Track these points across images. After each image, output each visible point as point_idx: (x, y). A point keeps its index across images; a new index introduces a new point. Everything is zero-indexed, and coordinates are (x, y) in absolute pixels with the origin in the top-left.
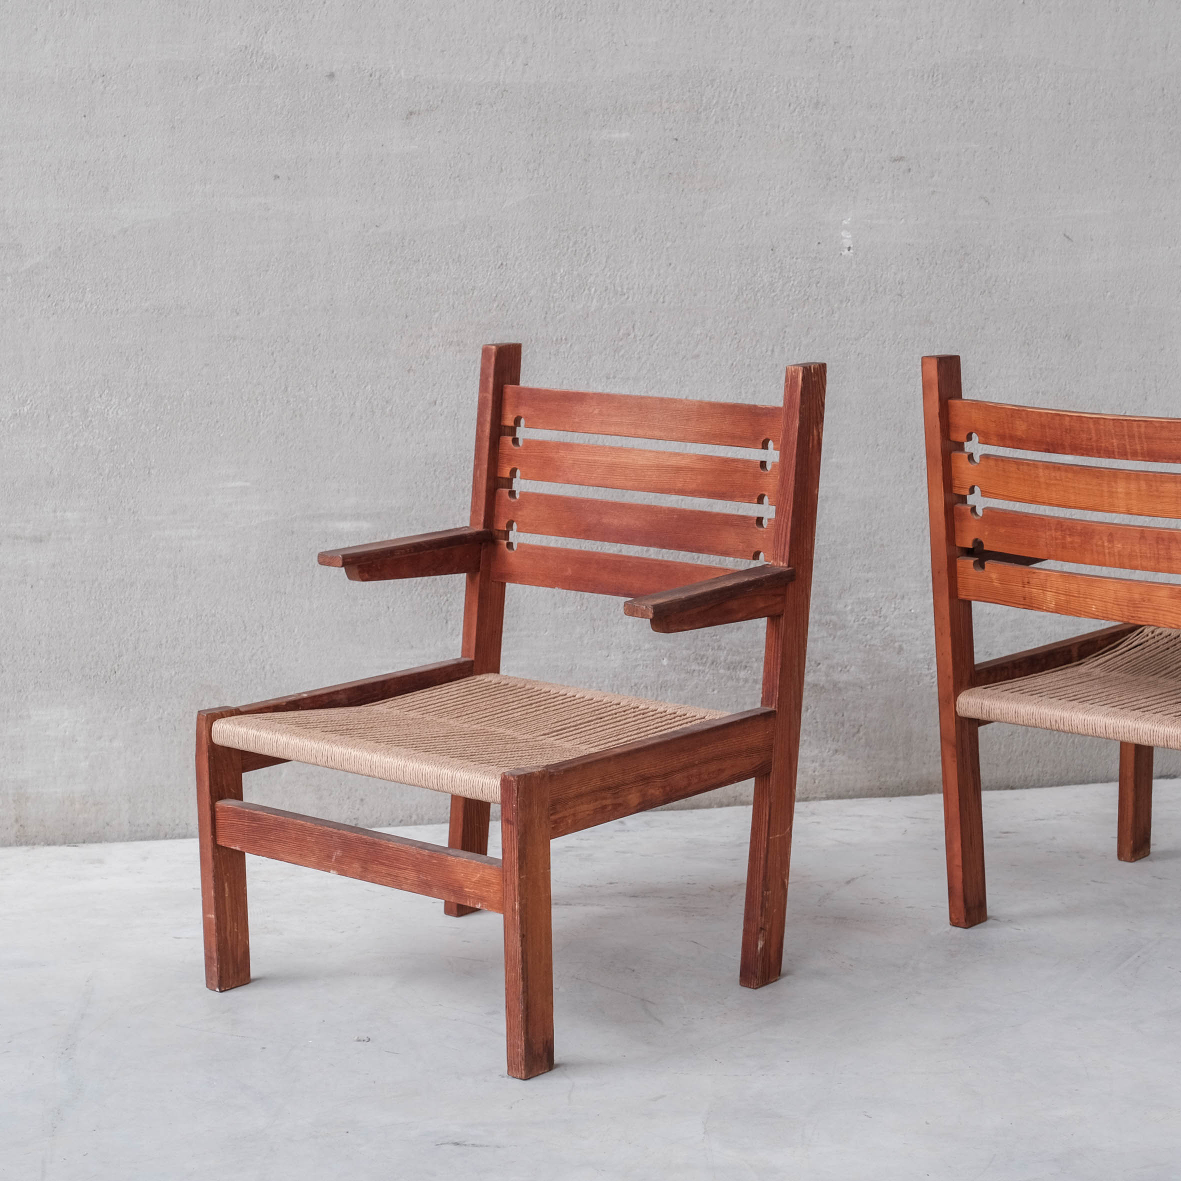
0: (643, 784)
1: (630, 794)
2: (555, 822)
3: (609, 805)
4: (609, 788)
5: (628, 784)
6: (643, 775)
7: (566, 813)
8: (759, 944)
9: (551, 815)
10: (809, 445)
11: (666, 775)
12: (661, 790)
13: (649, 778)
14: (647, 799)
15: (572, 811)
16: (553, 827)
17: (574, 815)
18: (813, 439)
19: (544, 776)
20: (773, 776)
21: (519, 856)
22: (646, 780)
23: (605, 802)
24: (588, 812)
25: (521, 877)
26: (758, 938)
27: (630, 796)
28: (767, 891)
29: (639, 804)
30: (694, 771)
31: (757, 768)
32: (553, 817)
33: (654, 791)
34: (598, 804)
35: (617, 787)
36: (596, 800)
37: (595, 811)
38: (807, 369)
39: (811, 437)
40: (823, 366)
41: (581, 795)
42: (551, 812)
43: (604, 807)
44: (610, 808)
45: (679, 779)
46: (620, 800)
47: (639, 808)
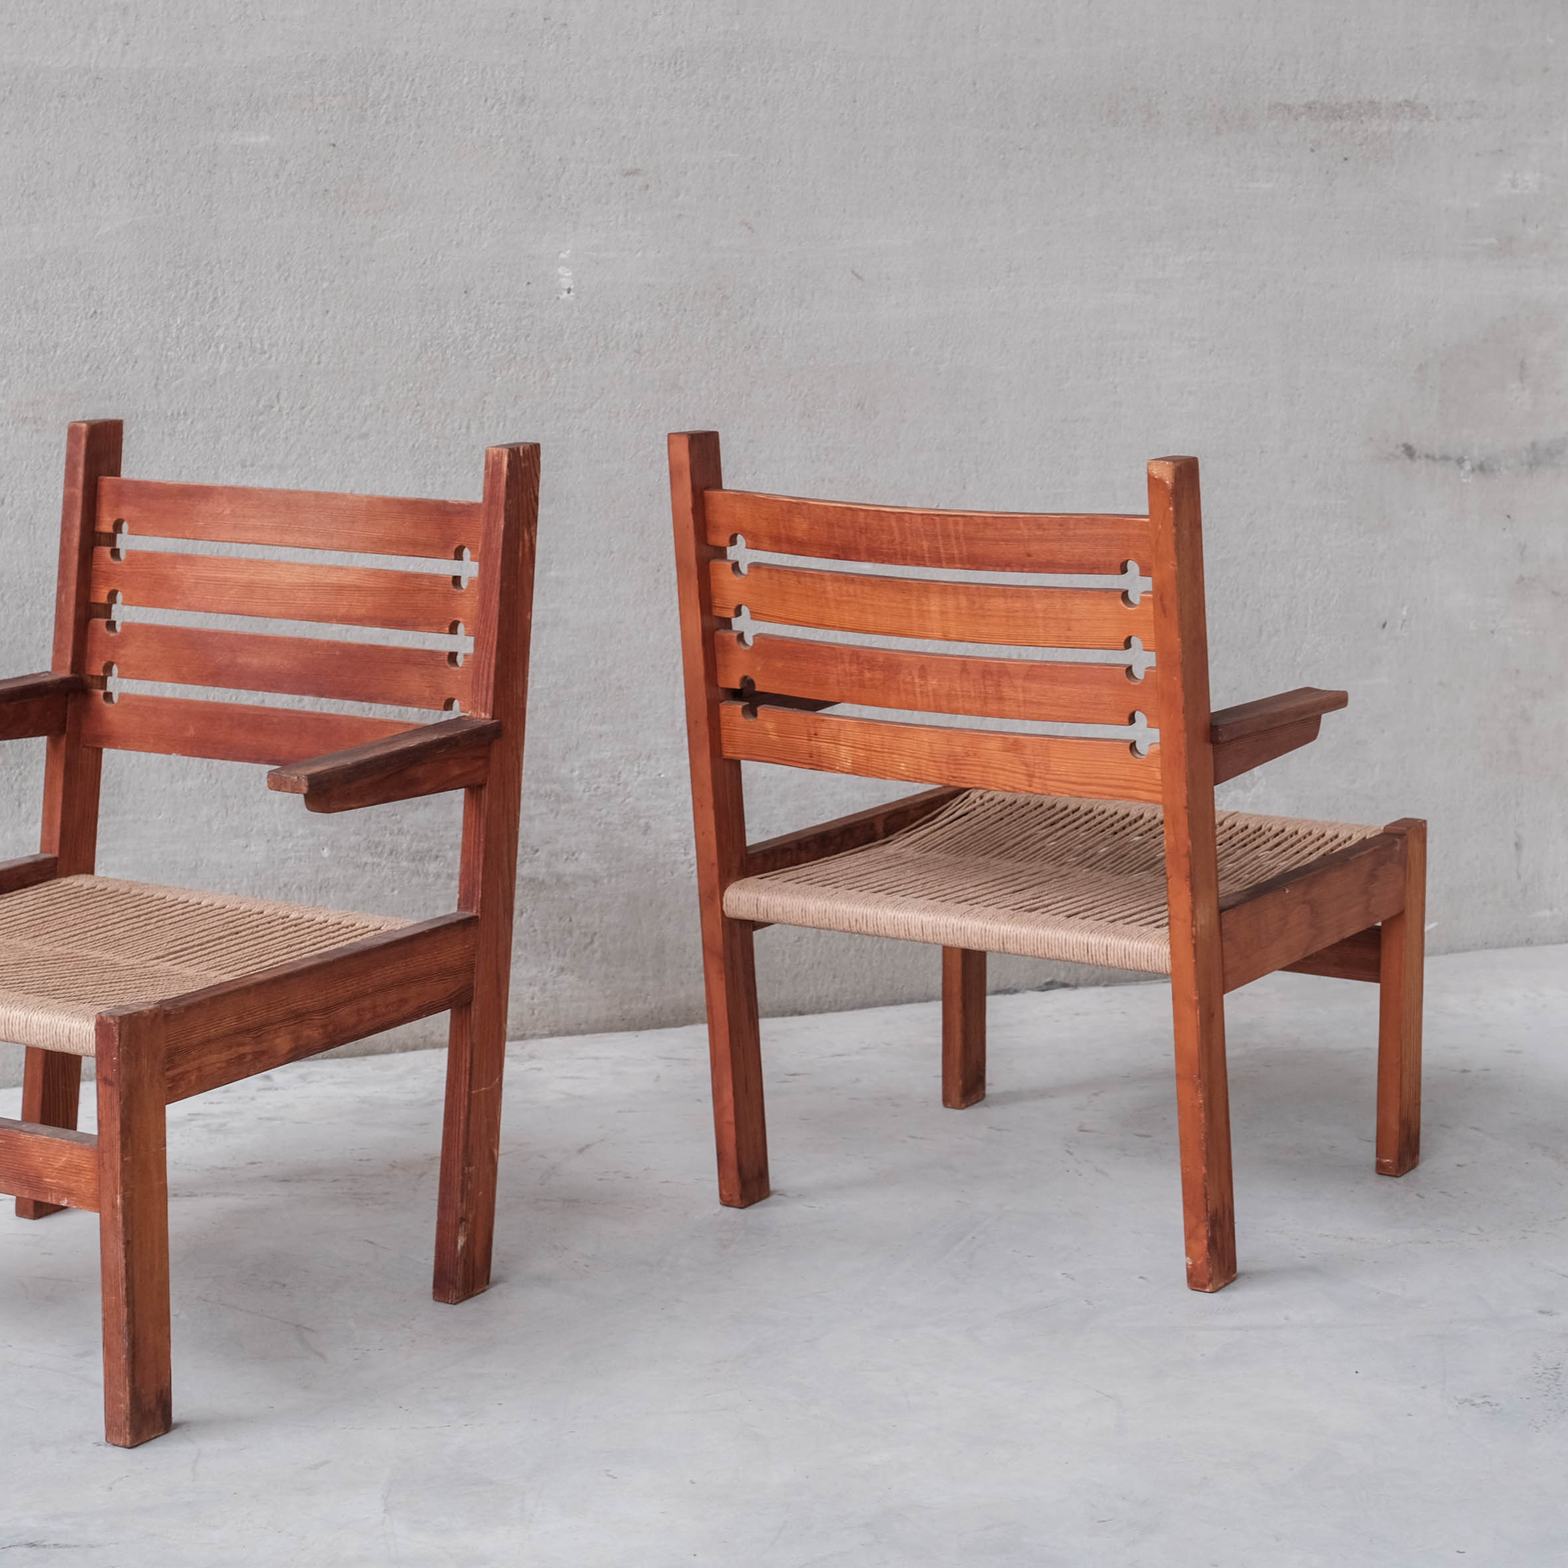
0: (295, 1024)
1: (277, 1037)
2: (173, 1079)
3: (248, 1053)
4: (248, 1030)
5: (273, 1024)
6: (296, 1011)
7: (186, 1067)
8: (459, 1241)
9: (168, 1070)
10: (518, 553)
11: (327, 1010)
12: (321, 1031)
13: (305, 1014)
14: (301, 1044)
15: (196, 1064)
16: (169, 1089)
17: (199, 1069)
18: (524, 546)
19: (156, 1015)
20: (476, 1008)
21: (121, 1129)
22: (299, 1017)
23: (242, 1050)
24: (218, 1065)
25: (125, 1159)
26: (458, 1232)
27: (278, 1041)
28: (469, 1166)
29: (290, 1051)
30: (367, 1003)
31: (453, 996)
32: (170, 1074)
33: (312, 1033)
34: (233, 1052)
35: (259, 1028)
36: (230, 1048)
37: (229, 1062)
38: (513, 451)
39: (521, 543)
40: (536, 447)
41: (208, 1041)
42: (167, 1066)
43: (241, 1057)
44: (249, 1057)
45: (345, 1015)
46: (264, 1046)
47: (289, 1056)
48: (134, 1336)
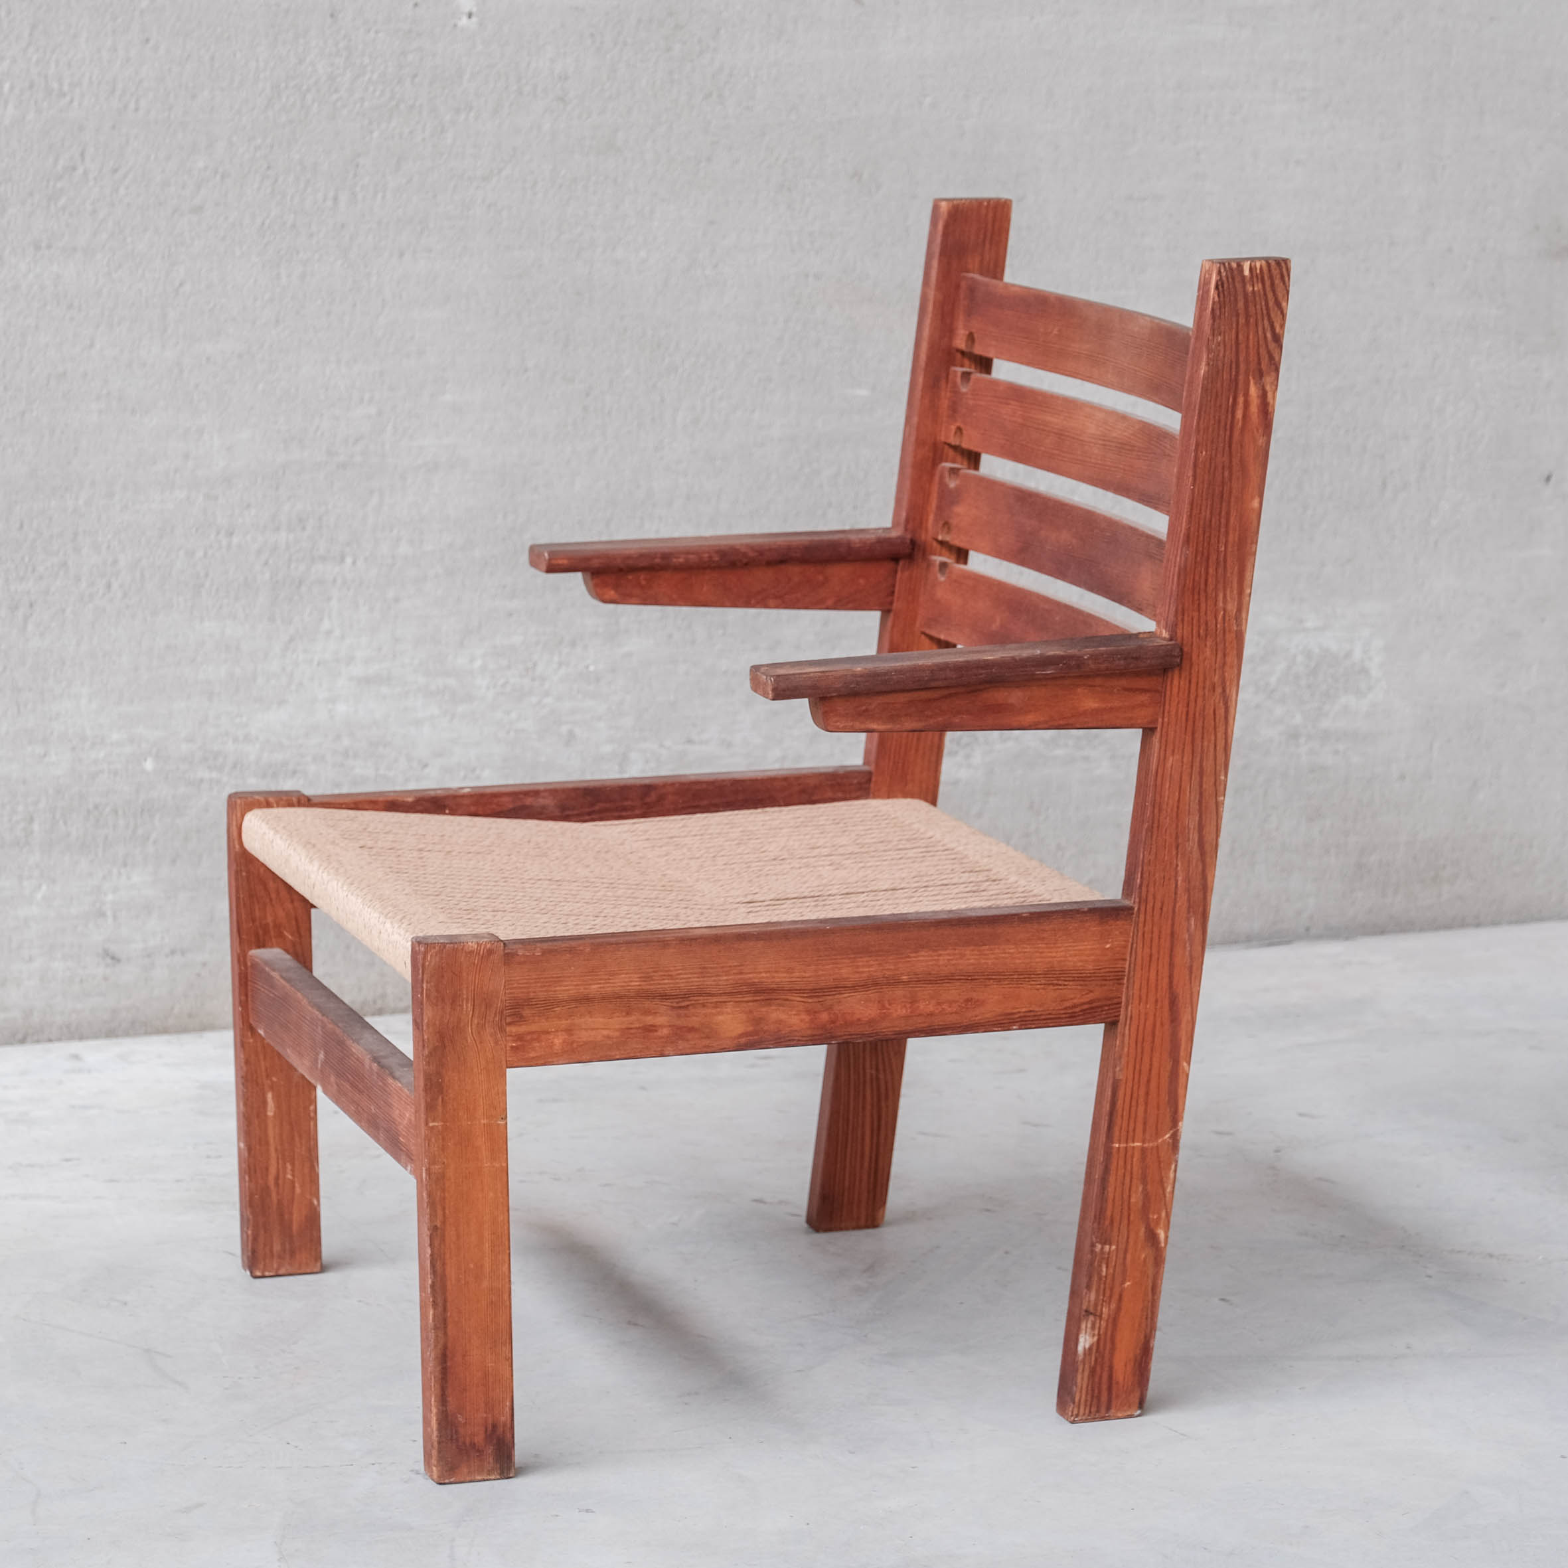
0: (755, 1001)
1: (719, 1013)
2: (519, 1037)
3: (662, 1026)
4: (664, 997)
5: (713, 995)
6: (754, 984)
7: (548, 1026)
8: (1081, 1340)
9: (510, 1024)
10: (1233, 413)
11: (815, 992)
12: (804, 1016)
13: (773, 990)
14: (766, 1028)
15: (564, 1023)
16: (512, 1047)
17: (569, 1031)
18: (1247, 404)
19: (490, 952)
21: (426, 1085)
22: (765, 994)
23: (650, 1020)
24: (605, 1032)
26: (1079, 1329)
27: (720, 1018)
28: (1104, 1243)
29: (741, 1036)
30: (900, 992)
31: (1077, 1010)
32: (513, 1029)
33: (788, 1016)
34: (635, 1020)
35: (686, 996)
36: (628, 1014)
37: (626, 1031)
39: (1241, 400)
41: (585, 1001)
42: (509, 1020)
43: (650, 1029)
44: (665, 1031)
45: (855, 1003)
46: (694, 1021)
47: (743, 1040)
48: (445, 1348)
